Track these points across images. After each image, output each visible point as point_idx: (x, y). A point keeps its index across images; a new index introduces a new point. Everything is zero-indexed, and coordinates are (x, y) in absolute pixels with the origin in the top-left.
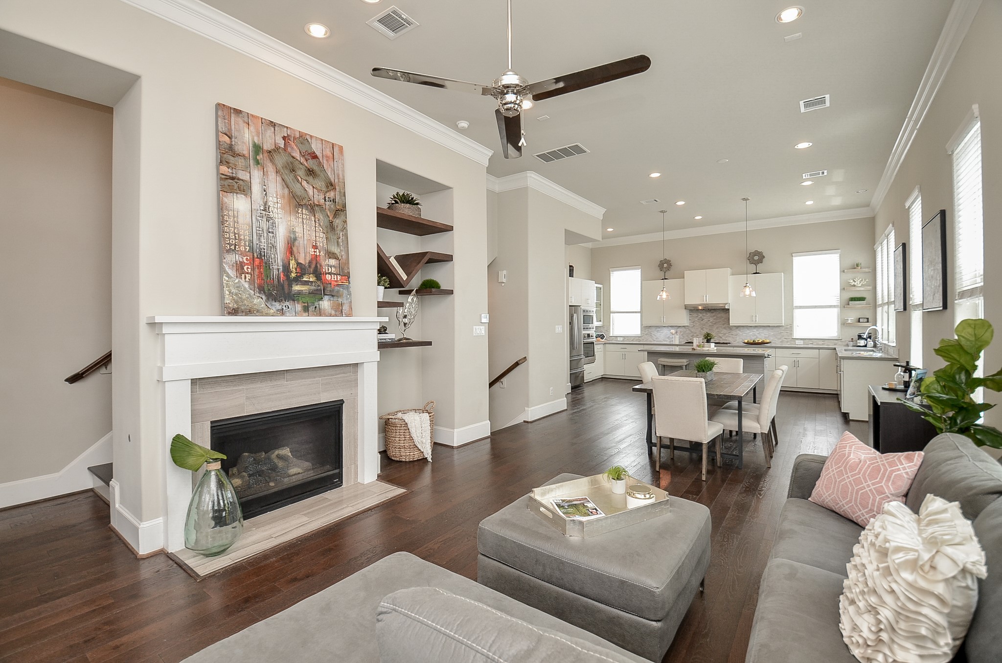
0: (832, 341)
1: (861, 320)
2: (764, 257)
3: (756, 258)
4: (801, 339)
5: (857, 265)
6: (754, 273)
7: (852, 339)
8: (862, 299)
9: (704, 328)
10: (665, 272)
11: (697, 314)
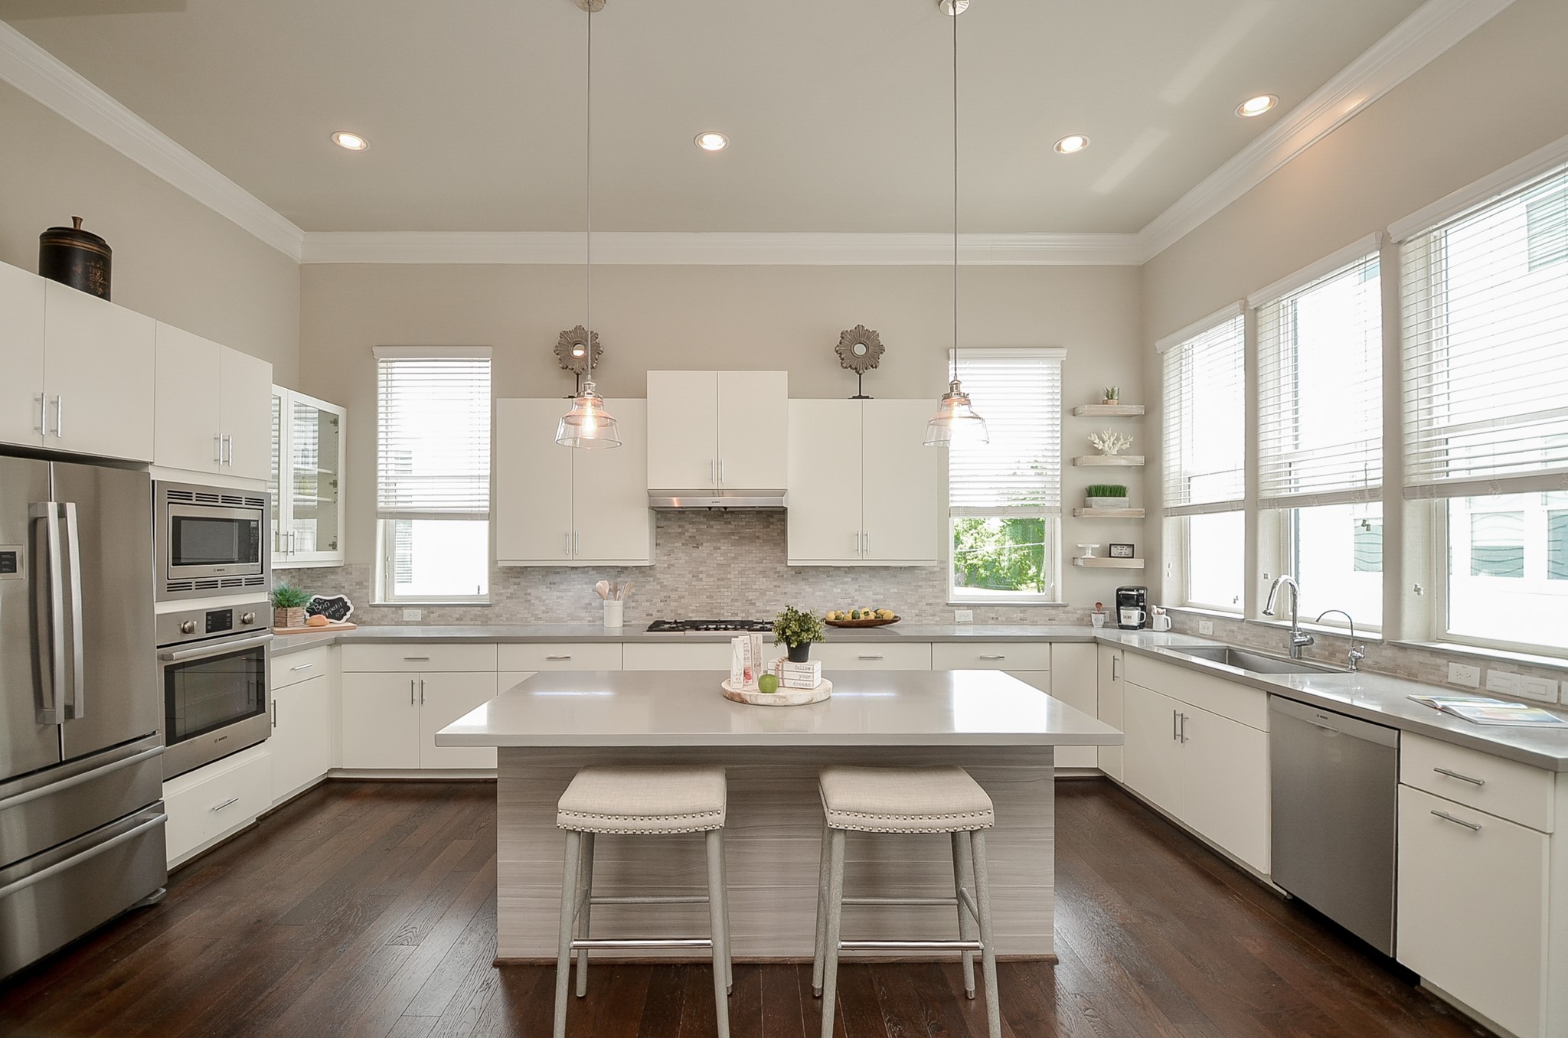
0: (1043, 611)
1: (1115, 551)
2: (882, 349)
3: (860, 349)
4: (969, 606)
5: (1110, 396)
6: (854, 397)
7: (1099, 604)
8: (1118, 491)
9: (701, 572)
10: (578, 375)
11: (680, 527)
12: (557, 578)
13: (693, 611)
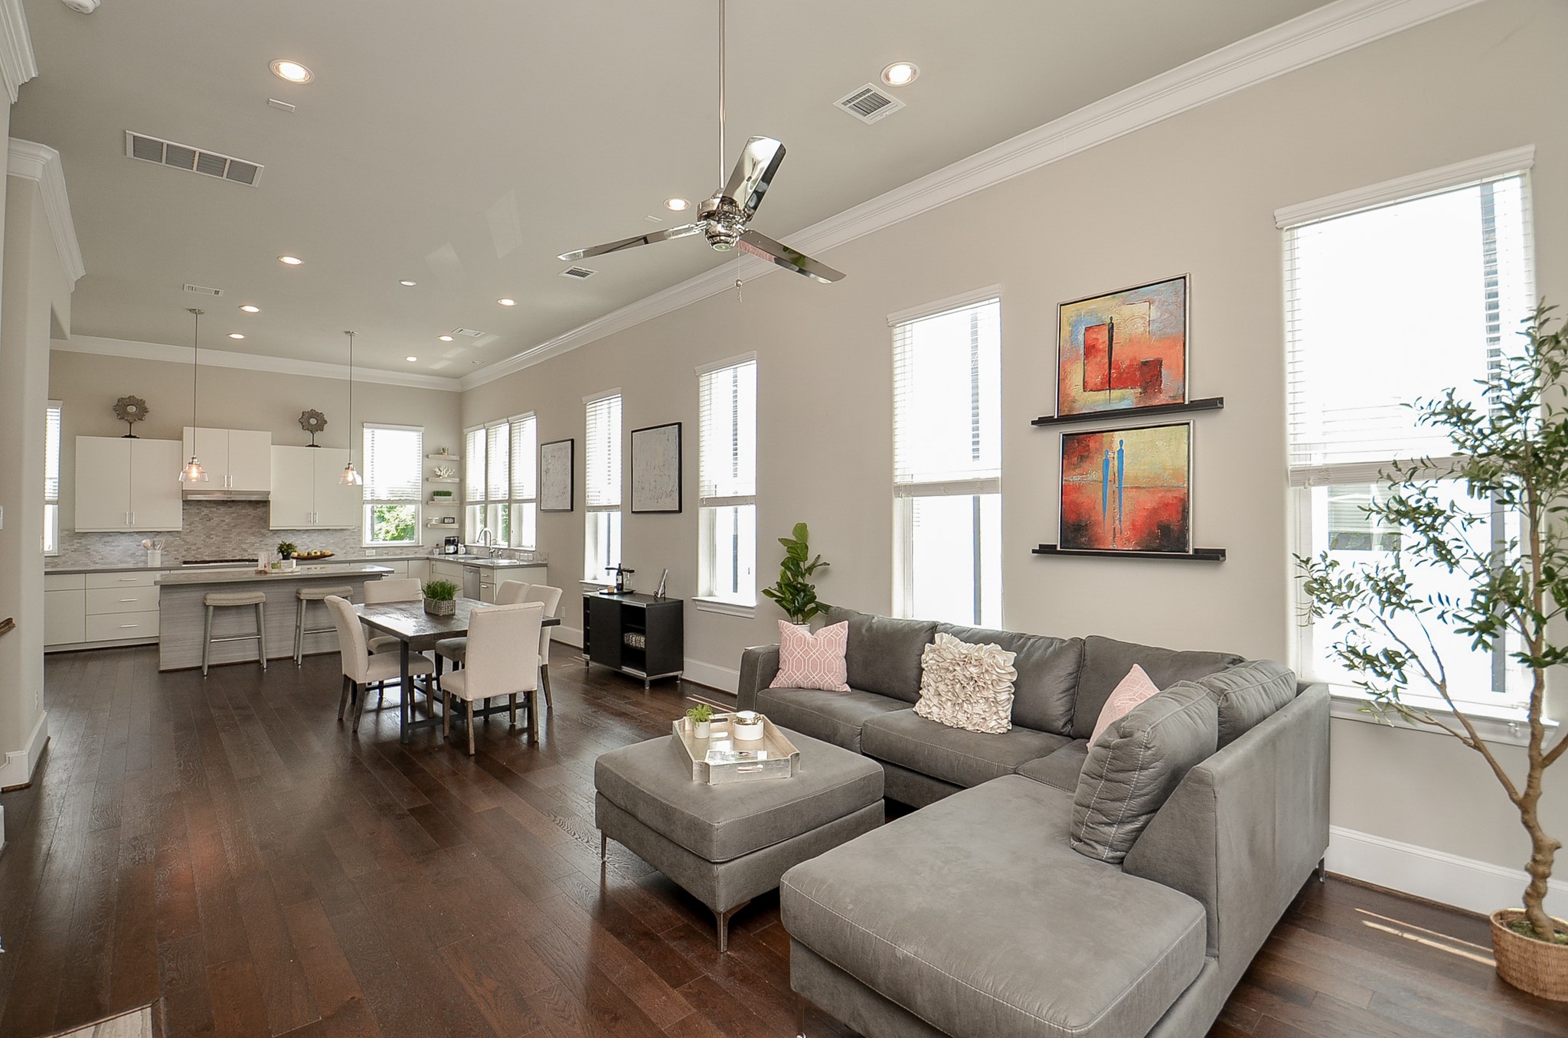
1: (446, 521)
2: (326, 422)
3: (313, 421)
4: (374, 548)
5: (444, 450)
6: (310, 446)
7: (437, 544)
8: (448, 494)
9: (212, 534)
10: (131, 424)
11: (198, 509)
12: (110, 539)
13: (207, 556)
